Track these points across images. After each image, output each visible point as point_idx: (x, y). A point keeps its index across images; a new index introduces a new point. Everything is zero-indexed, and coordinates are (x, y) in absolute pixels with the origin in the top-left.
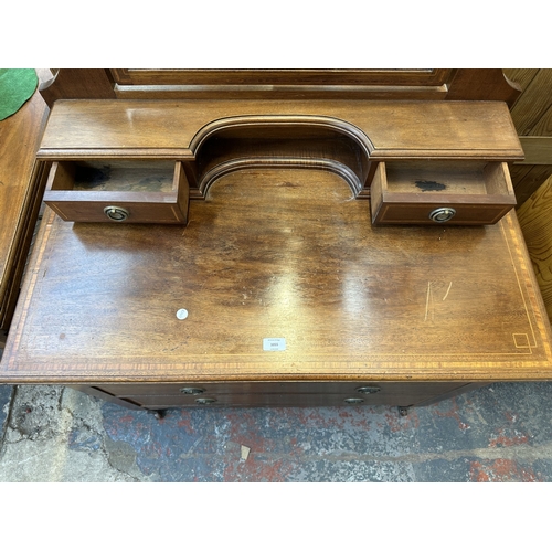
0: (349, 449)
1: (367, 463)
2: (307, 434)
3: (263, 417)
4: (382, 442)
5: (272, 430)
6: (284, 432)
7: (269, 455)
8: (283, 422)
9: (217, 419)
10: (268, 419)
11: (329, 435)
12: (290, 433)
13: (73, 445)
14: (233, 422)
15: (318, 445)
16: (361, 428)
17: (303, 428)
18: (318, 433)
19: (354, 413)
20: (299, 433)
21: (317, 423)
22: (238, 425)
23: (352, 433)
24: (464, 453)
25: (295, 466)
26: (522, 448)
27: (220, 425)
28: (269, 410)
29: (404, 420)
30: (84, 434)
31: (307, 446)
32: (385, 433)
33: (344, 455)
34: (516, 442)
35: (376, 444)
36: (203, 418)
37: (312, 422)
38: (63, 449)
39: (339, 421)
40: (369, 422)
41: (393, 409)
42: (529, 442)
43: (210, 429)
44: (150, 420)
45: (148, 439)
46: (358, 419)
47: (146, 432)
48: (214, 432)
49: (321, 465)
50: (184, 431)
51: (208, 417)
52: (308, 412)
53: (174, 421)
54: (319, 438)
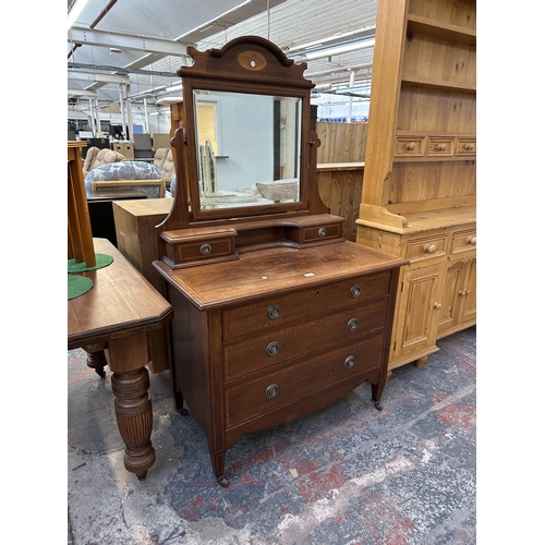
0: (368, 440)
2: (336, 445)
3: (301, 450)
4: (382, 428)
6: (322, 451)
7: (323, 468)
8: (317, 446)
9: (271, 466)
10: (305, 450)
11: (350, 439)
12: (326, 450)
14: (283, 463)
15: (348, 447)
16: (365, 427)
17: (331, 444)
18: (343, 441)
19: (355, 422)
20: (332, 447)
21: (337, 437)
22: (288, 463)
23: (362, 432)
24: (428, 412)
26: (450, 397)
27: (276, 469)
28: (302, 445)
29: (383, 413)
30: (165, 531)
31: (342, 451)
32: (380, 423)
33: (368, 444)
34: (445, 396)
35: (380, 430)
36: (259, 471)
37: (334, 438)
39: (350, 429)
40: (367, 422)
42: (450, 393)
43: (270, 475)
44: (219, 492)
45: (226, 505)
46: (359, 424)
47: (220, 501)
48: (274, 475)
49: (359, 456)
50: (251, 486)
51: (263, 468)
52: (328, 434)
53: (238, 483)
54: (346, 443)
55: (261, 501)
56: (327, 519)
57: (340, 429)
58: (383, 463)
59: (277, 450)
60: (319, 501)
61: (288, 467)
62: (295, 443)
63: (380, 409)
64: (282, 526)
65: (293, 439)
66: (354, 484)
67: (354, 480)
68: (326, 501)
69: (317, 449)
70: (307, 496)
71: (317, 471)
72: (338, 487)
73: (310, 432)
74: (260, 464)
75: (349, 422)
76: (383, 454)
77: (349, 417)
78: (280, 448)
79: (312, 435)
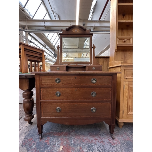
2: (85, 145)
3: (71, 139)
5: (74, 144)
6: (78, 145)
8: (77, 141)
9: (57, 140)
10: (73, 140)
11: (92, 146)
12: (80, 145)
14: (62, 141)
15: (89, 150)
16: (102, 144)
17: (83, 143)
18: (89, 145)
19: (99, 139)
20: (82, 145)
21: (88, 141)
22: (63, 142)
23: (99, 145)
27: (58, 142)
28: (73, 137)
29: (114, 141)
31: (85, 150)
32: (110, 146)
36: (53, 139)
37: (86, 141)
39: (95, 141)
40: (104, 142)
41: (110, 138)
43: (54, 143)
44: (37, 140)
45: (34, 147)
46: (100, 140)
47: (34, 144)
48: (55, 144)
50: (46, 144)
51: (55, 139)
52: (85, 138)
53: (44, 140)
54: (89, 147)
57: (91, 138)
59: (64, 135)
61: (62, 143)
62: (72, 135)
63: (113, 139)
65: (72, 133)
69: (77, 143)
73: (79, 133)
74: (56, 137)
75: (96, 137)
77: (98, 135)
78: (66, 134)
79: (79, 135)
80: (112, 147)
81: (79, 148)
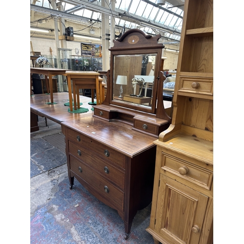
0: (99, 232)
1: (100, 241)
2: (94, 219)
3: (89, 206)
4: (110, 240)
5: (87, 211)
6: (89, 214)
7: (80, 215)
9: (80, 198)
10: (89, 208)
11: (99, 224)
13: (52, 181)
14: (82, 202)
15: (93, 224)
16: (109, 231)
17: (94, 217)
18: (97, 221)
19: (112, 226)
20: (92, 217)
23: (105, 230)
25: (82, 223)
27: (79, 200)
28: (92, 207)
29: (124, 241)
30: (56, 181)
31: (90, 221)
32: (114, 239)
33: (96, 232)
35: (108, 239)
37: (98, 218)
38: (50, 180)
39: (105, 224)
40: (113, 232)
43: (76, 199)
45: (63, 191)
46: (111, 228)
47: (65, 189)
49: (88, 229)
50: (71, 195)
51: (79, 196)
52: (100, 215)
53: (72, 192)
54: (95, 223)
55: (64, 199)
56: (55, 219)
57: (105, 219)
58: (84, 240)
59: (88, 199)
60: (63, 215)
61: (80, 203)
62: (93, 204)
63: (126, 239)
64: (54, 206)
65: (95, 203)
66: (71, 227)
67: (74, 227)
68: (63, 217)
69: (91, 212)
70: (66, 211)
71: (78, 213)
72: (70, 221)
73: (101, 208)
74: (81, 196)
75: (111, 224)
76: (91, 240)
77: (115, 224)
78: (89, 200)
79: (99, 209)
80: (113, 241)
81: (88, 216)
